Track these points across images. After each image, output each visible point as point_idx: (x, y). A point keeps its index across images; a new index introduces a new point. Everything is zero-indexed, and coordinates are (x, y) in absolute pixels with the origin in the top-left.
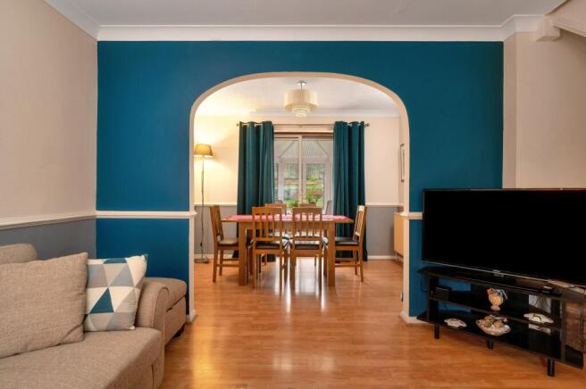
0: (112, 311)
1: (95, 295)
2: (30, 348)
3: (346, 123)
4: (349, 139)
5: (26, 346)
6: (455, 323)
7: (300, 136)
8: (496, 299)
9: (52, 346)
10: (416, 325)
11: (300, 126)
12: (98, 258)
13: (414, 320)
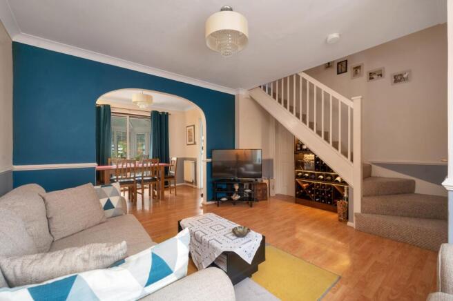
0: (114, 207)
1: (103, 202)
2: (88, 227)
3: (158, 112)
4: (160, 121)
5: (86, 226)
6: (224, 199)
7: (128, 116)
8: (237, 187)
9: (97, 225)
10: (210, 205)
11: (130, 110)
12: (97, 185)
13: (210, 203)
